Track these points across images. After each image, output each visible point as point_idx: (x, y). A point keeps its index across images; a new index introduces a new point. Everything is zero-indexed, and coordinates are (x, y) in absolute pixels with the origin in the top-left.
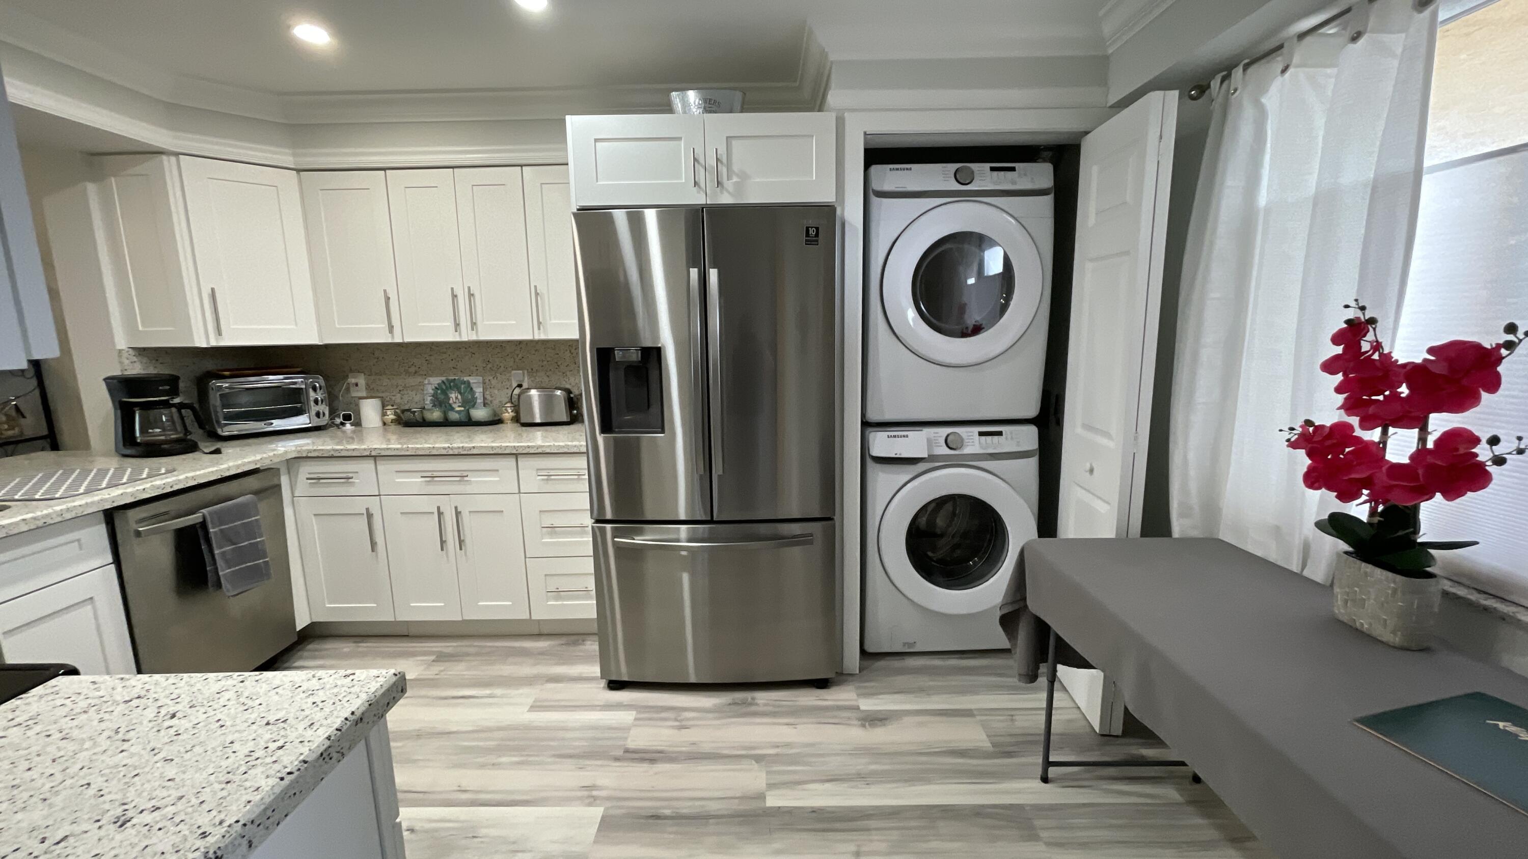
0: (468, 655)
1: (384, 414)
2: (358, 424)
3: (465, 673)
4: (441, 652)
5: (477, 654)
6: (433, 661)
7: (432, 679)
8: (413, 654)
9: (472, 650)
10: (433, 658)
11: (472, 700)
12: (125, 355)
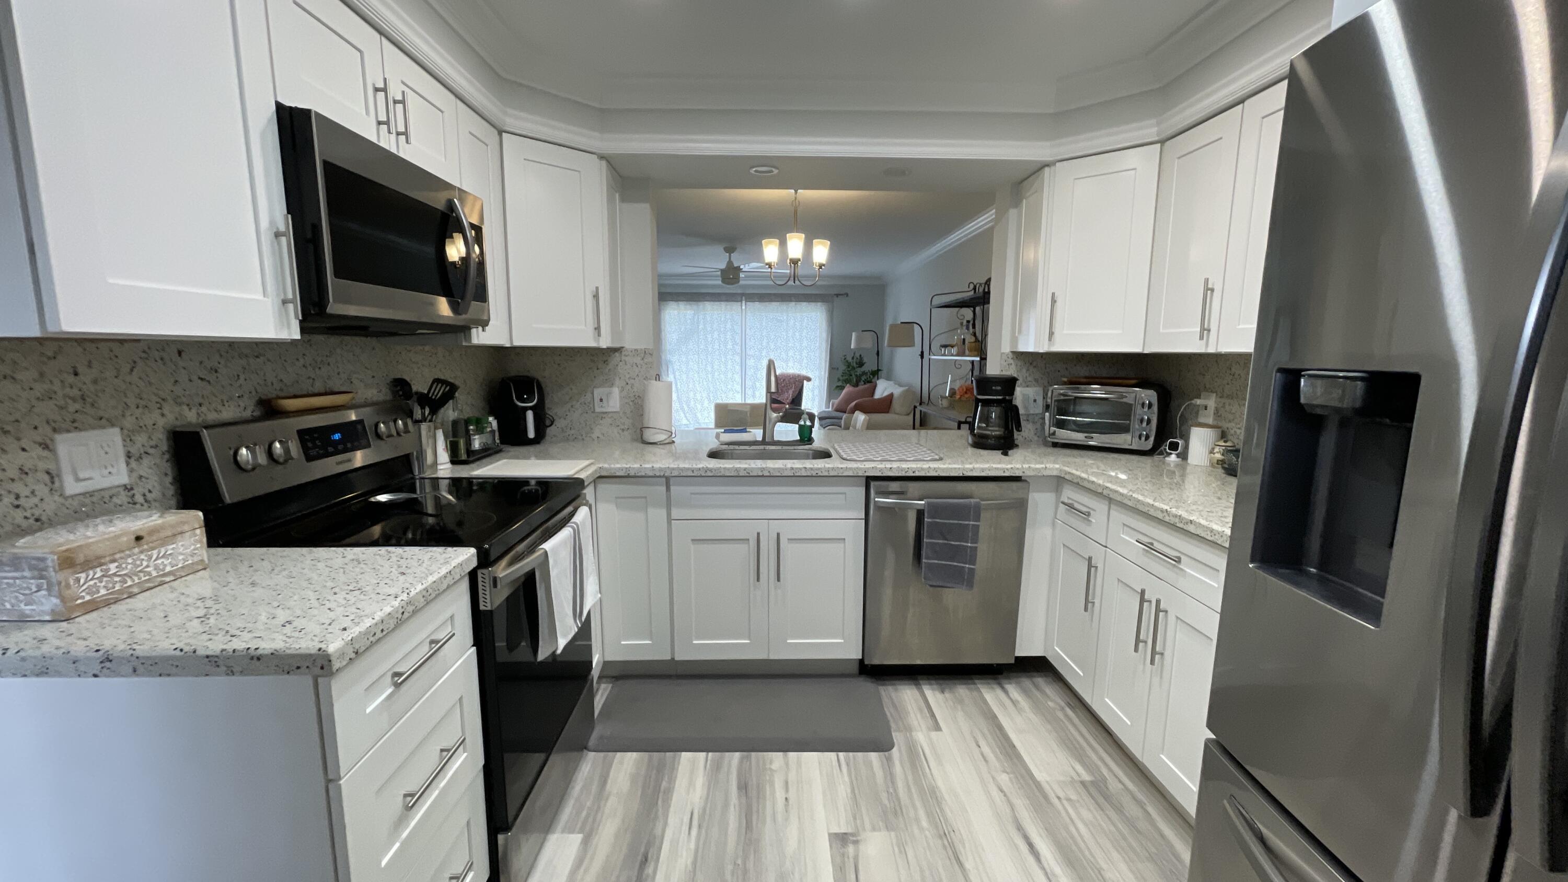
0: (1119, 810)
1: (1212, 452)
2: (1184, 456)
3: (1081, 826)
4: (1104, 780)
5: (1130, 823)
6: (1083, 783)
7: (1046, 797)
8: (1079, 755)
9: (1132, 810)
10: (1087, 777)
11: (1031, 859)
12: (1005, 357)
